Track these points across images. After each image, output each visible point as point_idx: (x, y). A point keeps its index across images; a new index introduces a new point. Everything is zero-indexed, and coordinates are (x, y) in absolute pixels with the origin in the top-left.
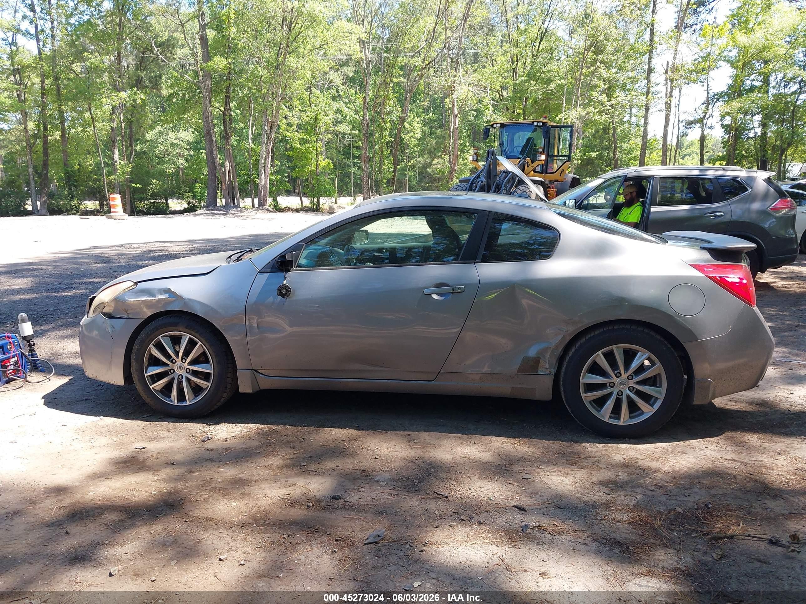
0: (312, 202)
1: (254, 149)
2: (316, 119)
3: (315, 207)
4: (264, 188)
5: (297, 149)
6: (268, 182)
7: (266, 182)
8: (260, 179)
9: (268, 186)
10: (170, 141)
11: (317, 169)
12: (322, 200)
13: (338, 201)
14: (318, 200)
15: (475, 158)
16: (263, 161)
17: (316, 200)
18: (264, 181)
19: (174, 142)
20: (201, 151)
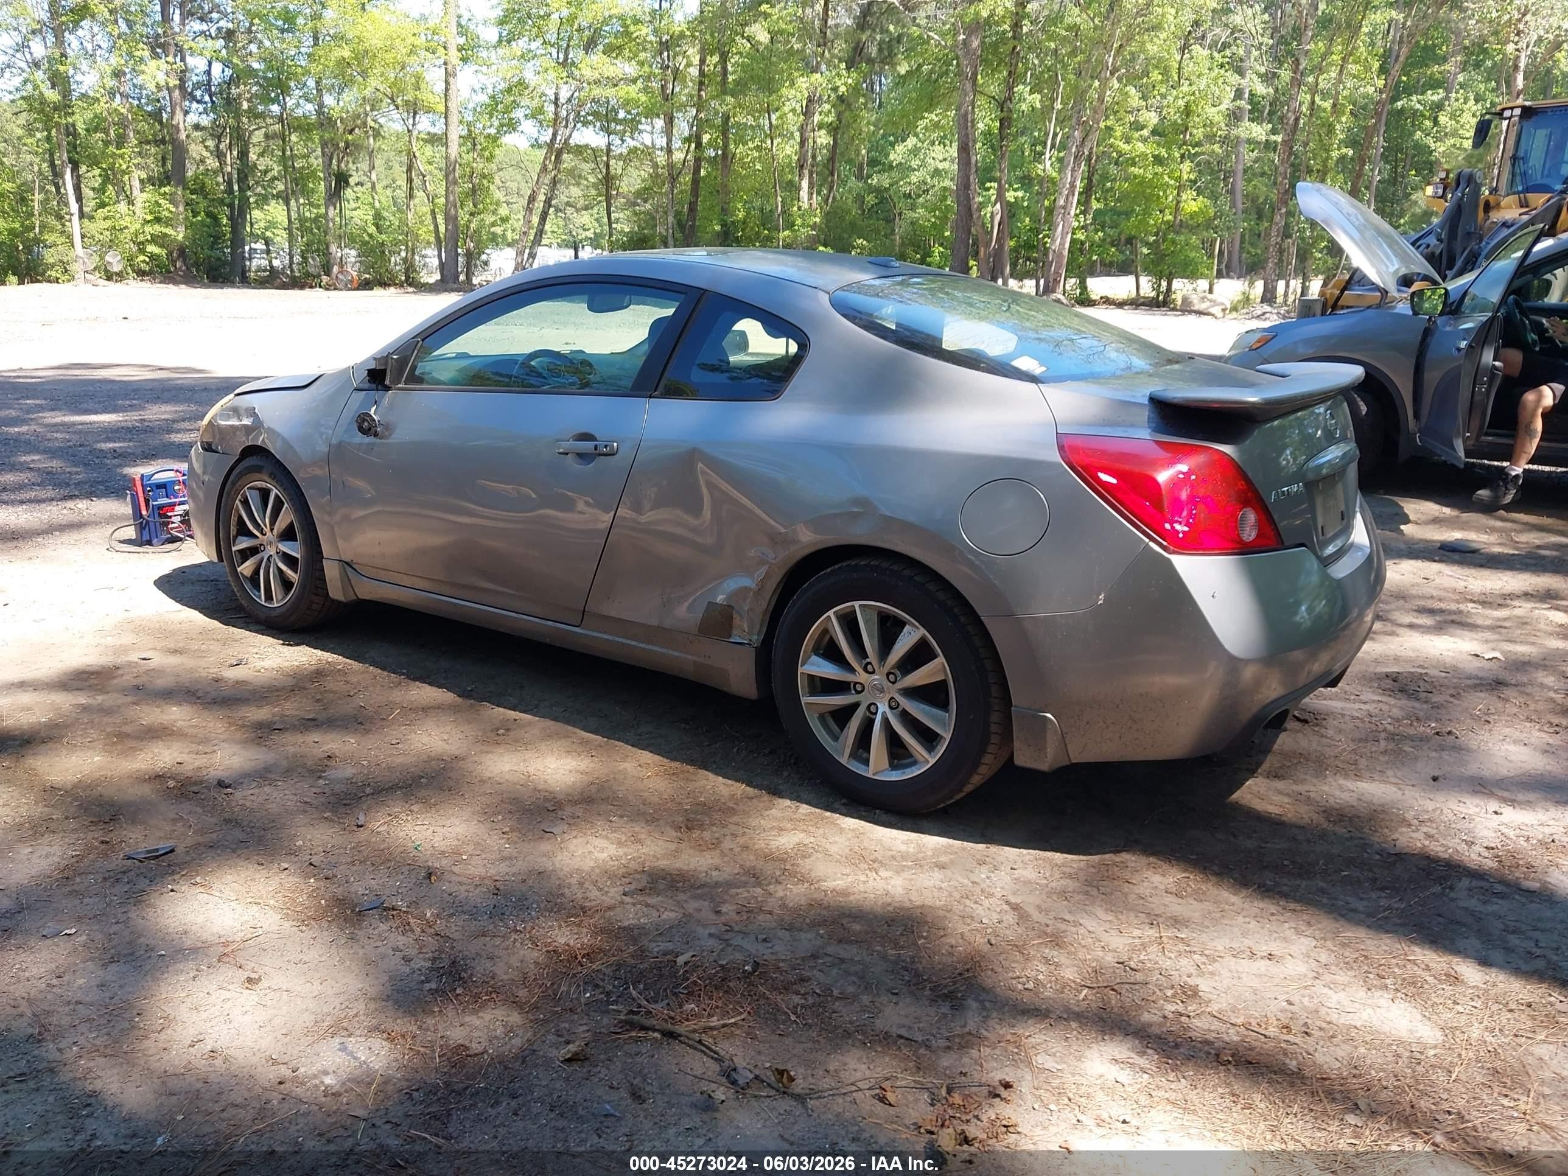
0: (1157, 288)
1: (1053, 179)
2: (1187, 111)
3: (1161, 298)
4: (1058, 257)
5: (1135, 177)
6: (1067, 245)
7: (1062, 244)
8: (1053, 241)
9: (1066, 253)
10: (932, 164)
11: (1175, 218)
12: (1177, 284)
13: (1215, 288)
14: (1169, 285)
15: (1440, 192)
16: (1062, 202)
17: (1164, 284)
18: (1060, 242)
19: (941, 166)
20: (988, 185)
